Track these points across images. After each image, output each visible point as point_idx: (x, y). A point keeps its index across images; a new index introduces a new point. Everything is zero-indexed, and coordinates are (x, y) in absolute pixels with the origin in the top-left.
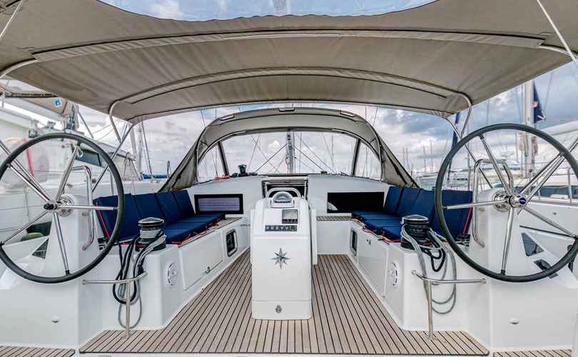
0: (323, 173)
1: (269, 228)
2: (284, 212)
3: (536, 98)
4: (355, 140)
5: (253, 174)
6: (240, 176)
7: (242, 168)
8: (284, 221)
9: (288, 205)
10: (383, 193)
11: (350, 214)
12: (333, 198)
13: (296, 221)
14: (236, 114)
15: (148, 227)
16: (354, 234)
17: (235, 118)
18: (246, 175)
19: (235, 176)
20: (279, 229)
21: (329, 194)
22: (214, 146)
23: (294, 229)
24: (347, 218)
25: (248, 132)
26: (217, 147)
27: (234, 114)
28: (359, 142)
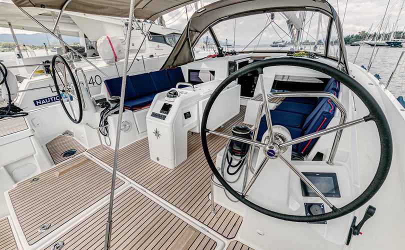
14: (207, 6)
17: (206, 11)
22: (206, 31)
25: (230, 17)
26: (208, 31)
27: (204, 7)
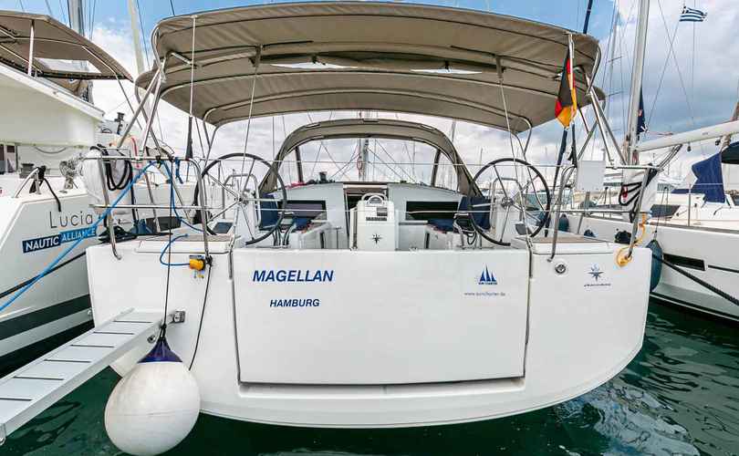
0: (402, 182)
1: (368, 219)
2: (378, 209)
3: (641, 106)
4: (435, 150)
5: (331, 181)
6: (320, 183)
7: (322, 175)
8: (379, 215)
9: (380, 205)
10: (457, 203)
11: (426, 222)
12: (411, 206)
13: (386, 215)
14: (321, 123)
15: (286, 217)
16: (428, 235)
17: (319, 126)
18: (327, 182)
19: (312, 182)
20: (376, 219)
21: (408, 203)
23: (385, 220)
24: (424, 224)
28: (439, 152)
